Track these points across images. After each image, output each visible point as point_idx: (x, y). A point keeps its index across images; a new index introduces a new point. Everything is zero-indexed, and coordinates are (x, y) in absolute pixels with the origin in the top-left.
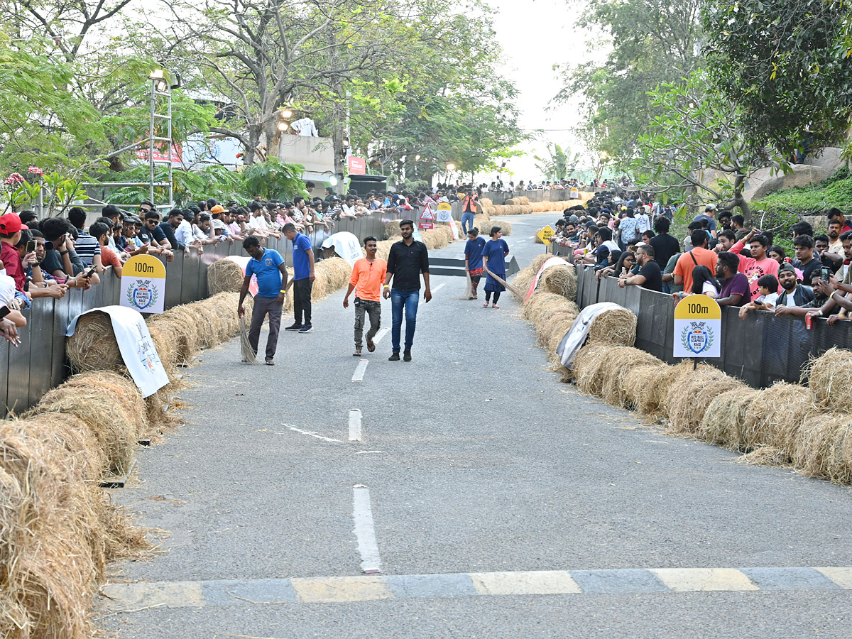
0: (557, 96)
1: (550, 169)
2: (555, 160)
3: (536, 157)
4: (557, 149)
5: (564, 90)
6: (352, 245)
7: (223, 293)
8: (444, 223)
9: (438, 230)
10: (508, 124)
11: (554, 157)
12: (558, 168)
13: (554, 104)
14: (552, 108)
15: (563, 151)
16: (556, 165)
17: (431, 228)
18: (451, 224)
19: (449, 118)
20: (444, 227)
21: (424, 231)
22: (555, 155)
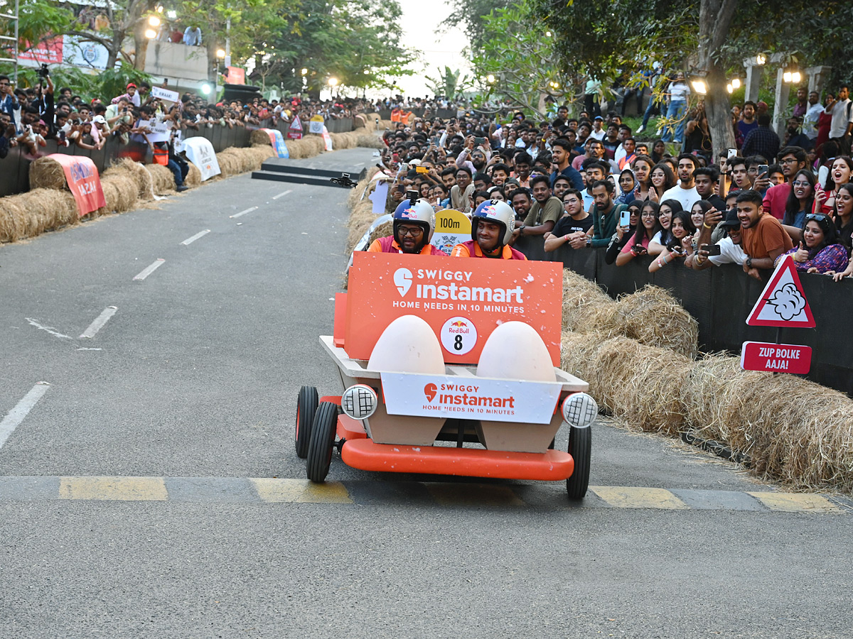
0: (447, 20)
1: (439, 89)
2: (445, 81)
3: (426, 77)
4: (448, 70)
5: (453, 15)
6: (204, 150)
7: (39, 190)
8: (316, 134)
9: (307, 141)
10: (391, 43)
11: (443, 78)
12: (447, 88)
13: (444, 27)
14: (441, 31)
15: (453, 73)
16: (445, 85)
17: (299, 138)
18: (325, 136)
19: (331, 35)
20: (316, 138)
21: (291, 141)
22: (445, 76)
